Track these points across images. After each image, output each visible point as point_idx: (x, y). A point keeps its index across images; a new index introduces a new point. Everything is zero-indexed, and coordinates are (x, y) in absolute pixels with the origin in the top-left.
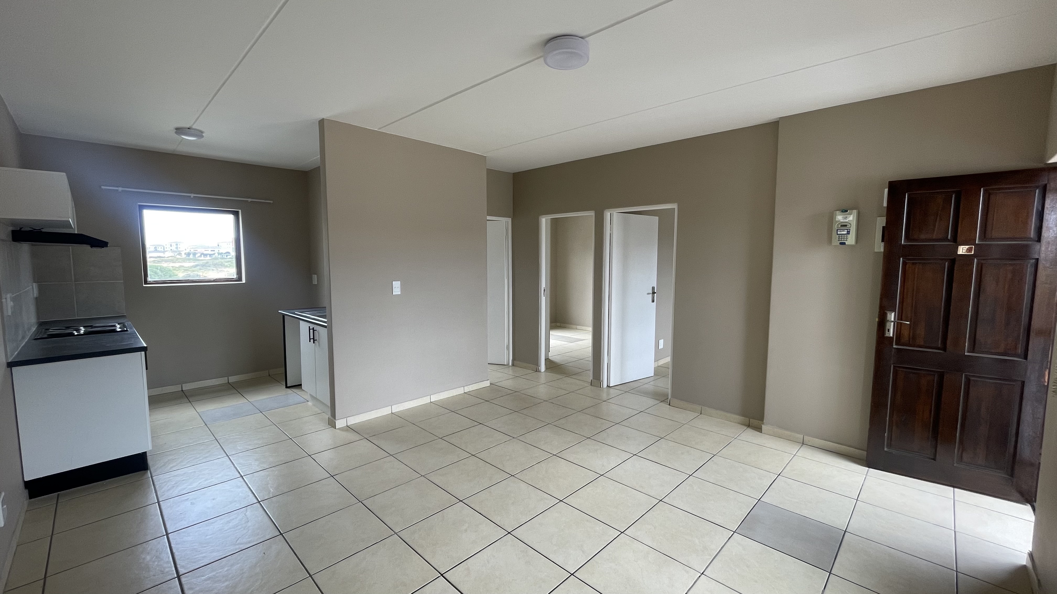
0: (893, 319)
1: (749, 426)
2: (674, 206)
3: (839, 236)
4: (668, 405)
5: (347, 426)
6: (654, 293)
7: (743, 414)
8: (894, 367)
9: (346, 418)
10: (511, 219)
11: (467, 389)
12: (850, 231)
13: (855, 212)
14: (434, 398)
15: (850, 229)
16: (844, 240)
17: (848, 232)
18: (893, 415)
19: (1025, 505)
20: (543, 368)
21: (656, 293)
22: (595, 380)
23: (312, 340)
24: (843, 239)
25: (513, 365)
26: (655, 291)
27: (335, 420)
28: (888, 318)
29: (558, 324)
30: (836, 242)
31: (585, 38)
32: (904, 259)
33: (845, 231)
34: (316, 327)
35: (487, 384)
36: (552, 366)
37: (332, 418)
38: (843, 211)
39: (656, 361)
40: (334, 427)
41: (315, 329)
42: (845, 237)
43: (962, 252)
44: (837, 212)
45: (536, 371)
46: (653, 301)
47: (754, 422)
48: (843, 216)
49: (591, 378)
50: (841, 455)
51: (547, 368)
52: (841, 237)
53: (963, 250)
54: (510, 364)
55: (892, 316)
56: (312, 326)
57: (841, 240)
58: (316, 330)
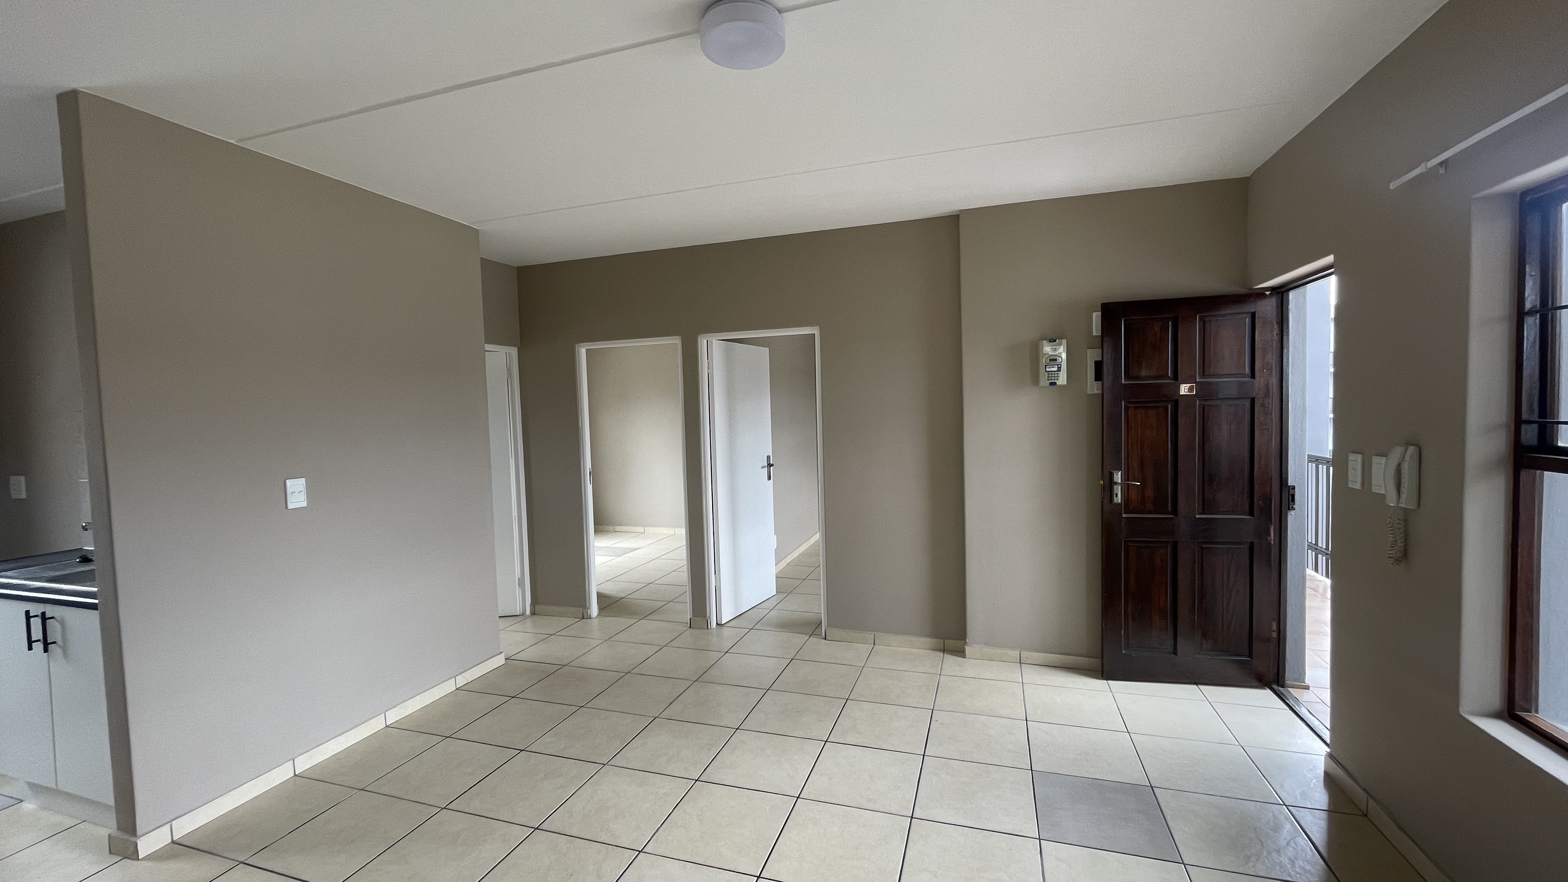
0: (1120, 481)
1: (944, 650)
4: (823, 639)
5: (173, 842)
6: (770, 465)
7: (935, 635)
8: (1125, 541)
9: (168, 826)
11: (461, 681)
13: (1064, 341)
14: (394, 716)
17: (1059, 369)
18: (1128, 605)
19: (1265, 689)
20: (594, 610)
22: (697, 619)
23: (38, 647)
24: (1053, 378)
25: (533, 613)
27: (133, 839)
28: (1115, 480)
30: (1044, 382)
31: (783, 12)
32: (1126, 403)
33: (1055, 367)
34: (50, 610)
35: (500, 661)
36: (608, 603)
37: (125, 837)
38: (1051, 340)
40: (133, 854)
41: (48, 615)
42: (1056, 375)
43: (1185, 392)
44: (1044, 341)
46: (769, 478)
47: (950, 643)
49: (690, 615)
51: (601, 609)
53: (1185, 389)
54: (528, 612)
55: (1118, 477)
56: (36, 609)
57: (1051, 380)
58: (53, 618)
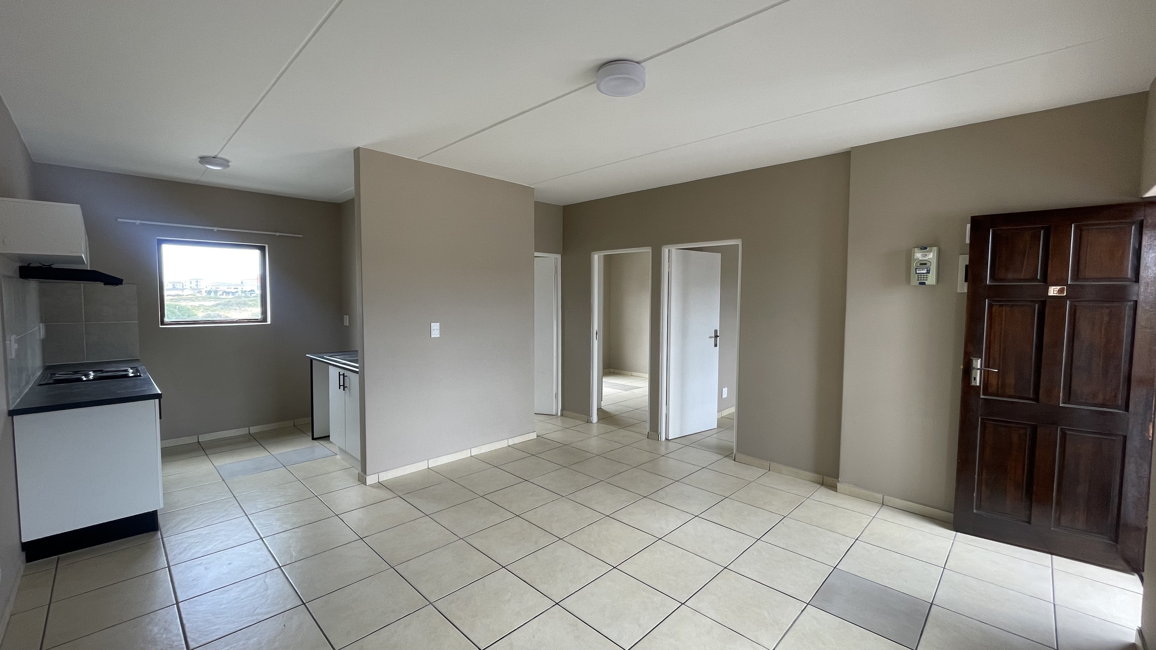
0: (979, 367)
1: (822, 484)
2: (738, 242)
3: (918, 276)
4: (733, 460)
5: (379, 482)
6: (716, 336)
7: (816, 472)
8: (982, 418)
9: (377, 474)
10: (560, 255)
11: (511, 442)
12: (930, 270)
13: (935, 249)
14: (475, 452)
15: (930, 268)
16: (924, 280)
17: (928, 271)
18: (982, 472)
19: (1134, 575)
20: (595, 418)
21: (718, 336)
22: (652, 432)
23: (342, 387)
24: (922, 279)
25: (562, 415)
26: (718, 335)
27: (365, 476)
28: (974, 365)
29: (612, 370)
30: (915, 282)
31: (641, 63)
32: (990, 301)
33: (924, 270)
34: (347, 373)
35: (533, 436)
36: (605, 416)
37: (363, 474)
38: (922, 248)
39: (719, 411)
40: (364, 482)
41: (345, 375)
42: (925, 277)
43: (1054, 293)
44: (916, 249)
45: (588, 422)
46: (716, 346)
47: (829, 480)
48: (921, 254)
49: (648, 430)
50: (926, 517)
51: (599, 419)
52: (920, 277)
53: (1054, 291)
54: (559, 414)
55: (978, 363)
56: (342, 372)
57: (921, 280)
58: (347, 376)
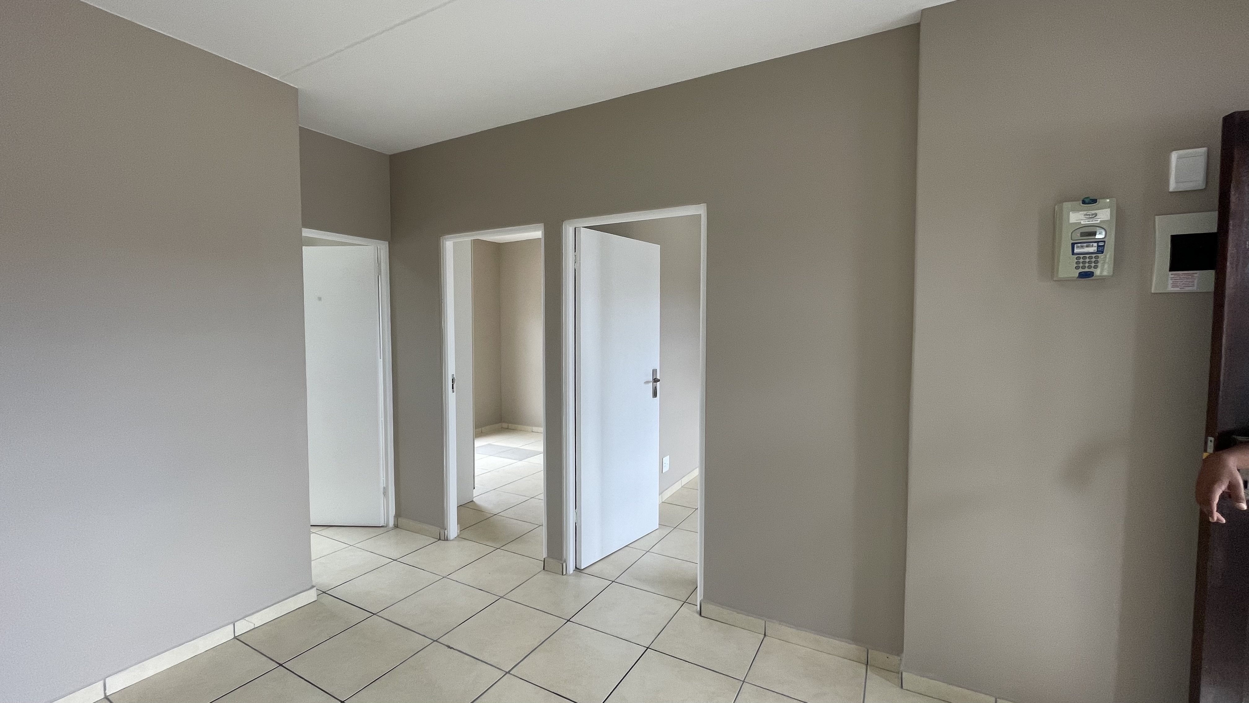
1: (868, 664)
2: (699, 210)
3: (1078, 258)
6: (656, 380)
7: (855, 639)
10: (387, 242)
11: (243, 627)
12: (1104, 246)
13: (1112, 202)
15: (1104, 242)
16: (1090, 267)
17: (1100, 249)
20: (453, 529)
21: (659, 381)
22: (551, 560)
24: (1087, 265)
25: (396, 526)
26: (658, 378)
30: (1068, 272)
33: (1092, 246)
35: (307, 597)
36: (476, 519)
38: (1087, 201)
39: (661, 494)
42: (1093, 260)
44: (1072, 203)
45: (440, 539)
46: (655, 395)
48: (1085, 212)
49: (545, 555)
52: (1081, 260)
54: (391, 524)
57: (1084, 267)
